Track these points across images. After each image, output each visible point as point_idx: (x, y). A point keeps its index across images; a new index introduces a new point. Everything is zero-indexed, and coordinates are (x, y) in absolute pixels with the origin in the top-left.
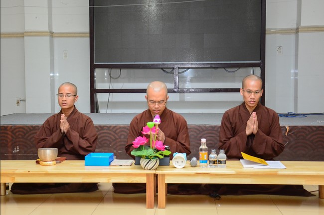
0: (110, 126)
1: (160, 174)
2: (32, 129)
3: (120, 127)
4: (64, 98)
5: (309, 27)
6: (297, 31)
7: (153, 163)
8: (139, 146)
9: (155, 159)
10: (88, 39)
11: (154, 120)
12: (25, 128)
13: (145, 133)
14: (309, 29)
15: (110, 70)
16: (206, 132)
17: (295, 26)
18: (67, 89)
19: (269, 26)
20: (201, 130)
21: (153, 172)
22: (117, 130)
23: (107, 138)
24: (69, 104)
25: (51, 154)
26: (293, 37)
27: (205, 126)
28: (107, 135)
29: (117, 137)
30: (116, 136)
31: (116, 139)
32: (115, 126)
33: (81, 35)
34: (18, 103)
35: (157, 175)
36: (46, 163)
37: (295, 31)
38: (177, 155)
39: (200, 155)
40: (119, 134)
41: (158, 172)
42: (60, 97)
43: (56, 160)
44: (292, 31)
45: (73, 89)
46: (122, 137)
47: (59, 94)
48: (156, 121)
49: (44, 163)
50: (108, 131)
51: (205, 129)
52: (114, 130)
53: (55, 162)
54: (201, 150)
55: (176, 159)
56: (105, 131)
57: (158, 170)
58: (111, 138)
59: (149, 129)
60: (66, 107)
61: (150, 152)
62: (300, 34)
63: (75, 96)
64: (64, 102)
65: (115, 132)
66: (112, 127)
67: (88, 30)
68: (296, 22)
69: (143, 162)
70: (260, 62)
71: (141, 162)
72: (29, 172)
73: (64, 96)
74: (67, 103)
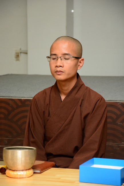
2: (20, 104)
4: (59, 63)
12: (10, 102)
18: (64, 47)
24: (67, 72)
25: (23, 159)
34: (17, 56)
36: (15, 173)
42: (52, 61)
43: (34, 168)
45: (75, 46)
47: (51, 55)
49: (12, 173)
53: (31, 172)
60: (62, 77)
63: (77, 58)
64: (59, 69)
73: (59, 59)
74: (63, 71)
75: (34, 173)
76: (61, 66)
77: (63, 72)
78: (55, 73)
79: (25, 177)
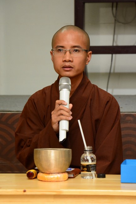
49: (46, 176)
63: (87, 51)
64: (67, 64)
72: (25, 191)
73: (68, 53)
74: (72, 66)
75: (69, 178)
76: (70, 61)
77: (73, 68)
78: (62, 69)
79: (62, 180)
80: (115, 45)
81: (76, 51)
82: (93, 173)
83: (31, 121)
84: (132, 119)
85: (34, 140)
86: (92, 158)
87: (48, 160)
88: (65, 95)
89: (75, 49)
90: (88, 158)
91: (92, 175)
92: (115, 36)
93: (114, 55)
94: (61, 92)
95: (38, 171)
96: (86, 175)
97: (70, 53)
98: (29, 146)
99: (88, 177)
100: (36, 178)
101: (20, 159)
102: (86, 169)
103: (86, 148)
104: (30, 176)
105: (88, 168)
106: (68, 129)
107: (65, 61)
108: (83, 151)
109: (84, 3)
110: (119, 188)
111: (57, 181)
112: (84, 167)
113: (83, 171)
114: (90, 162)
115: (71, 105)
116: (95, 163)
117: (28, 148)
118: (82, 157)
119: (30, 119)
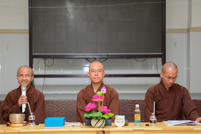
0: (54, 101)
1: (106, 131)
3: (62, 102)
5: (197, 28)
6: (188, 30)
7: (101, 123)
8: (90, 109)
9: (103, 120)
10: (28, 35)
11: (102, 90)
13: (94, 100)
14: (198, 29)
15: (45, 59)
16: (128, 105)
17: (186, 27)
19: (168, 27)
20: (125, 103)
21: (102, 129)
22: (59, 103)
23: (51, 110)
26: (185, 35)
27: (127, 101)
28: (51, 108)
29: (59, 110)
30: (58, 108)
31: (58, 111)
32: (58, 101)
33: (21, 32)
35: (104, 131)
37: (186, 31)
38: (118, 117)
39: (135, 117)
40: (61, 107)
41: (105, 129)
44: (184, 31)
45: (31, 71)
46: (63, 109)
48: (103, 91)
49: (14, 125)
50: (52, 105)
51: (127, 102)
52: (57, 104)
54: (136, 113)
55: (117, 119)
56: (50, 105)
57: (105, 128)
58: (54, 110)
59: (98, 97)
61: (99, 114)
62: (191, 33)
65: (57, 105)
66: (55, 102)
67: (28, 28)
68: (187, 24)
69: (93, 122)
70: (161, 54)
71: (91, 122)
72: (5, 131)
79: (21, 126)
80: (45, 74)
81: (28, 76)
82: (34, 123)
83: (9, 103)
84: (51, 102)
85: (10, 111)
86: (33, 117)
87: (15, 118)
88: (24, 93)
89: (28, 75)
90: (32, 117)
91: (33, 124)
92: (46, 71)
93: (45, 78)
94: (22, 92)
95: (11, 123)
96: (31, 124)
97: (25, 76)
98: (8, 113)
99: (32, 125)
100: (10, 126)
101: (4, 119)
102: (31, 122)
103: (31, 113)
104: (8, 125)
105: (32, 121)
106: (26, 108)
107: (23, 80)
108: (30, 114)
109: (33, 58)
110: (44, 129)
111: (19, 127)
112: (30, 121)
113: (29, 122)
114: (33, 119)
115: (26, 97)
116: (34, 119)
117: (7, 114)
118: (29, 117)
119: (8, 102)
